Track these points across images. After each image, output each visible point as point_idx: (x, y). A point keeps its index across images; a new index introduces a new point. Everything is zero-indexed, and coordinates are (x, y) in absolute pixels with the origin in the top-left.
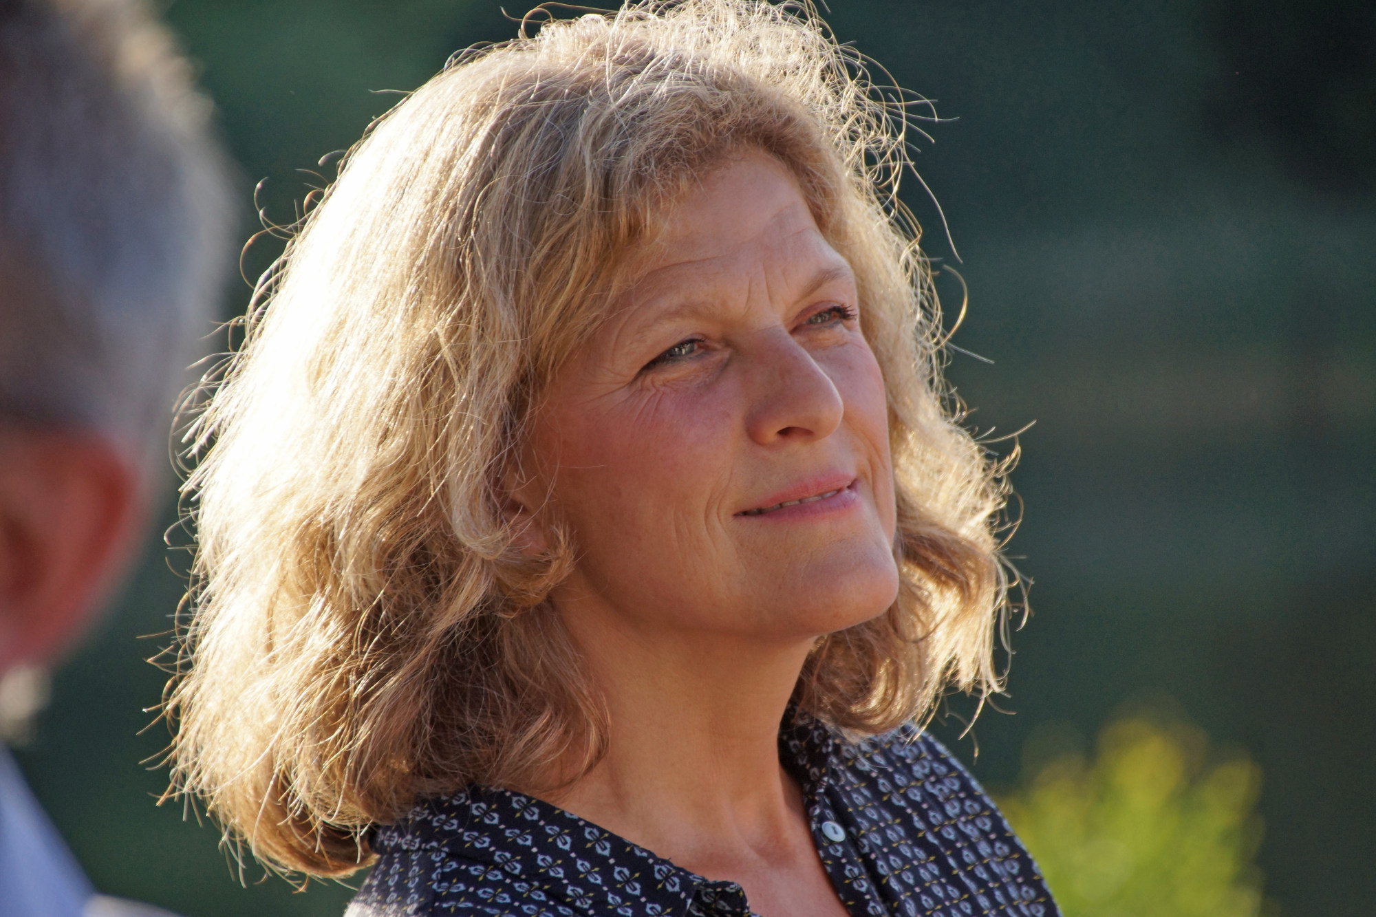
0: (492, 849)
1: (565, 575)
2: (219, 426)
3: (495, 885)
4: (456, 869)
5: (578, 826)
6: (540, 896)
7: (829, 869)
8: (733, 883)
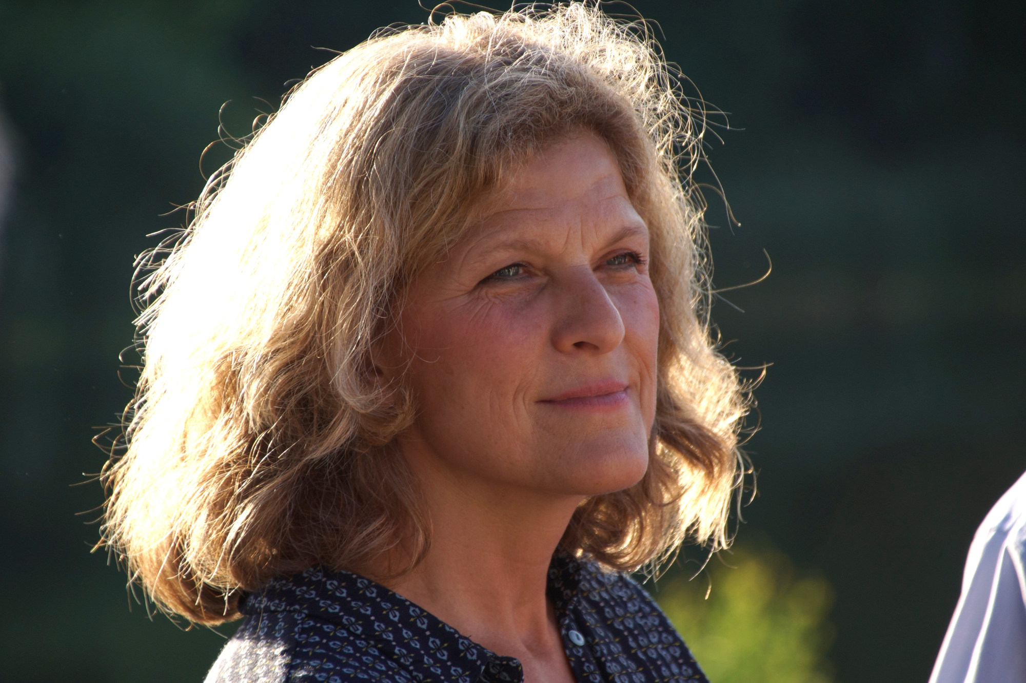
0: (341, 614)
1: (407, 425)
2: (168, 280)
3: (342, 640)
4: (312, 626)
5: (405, 605)
6: (374, 652)
7: (572, 664)
8: (515, 659)
